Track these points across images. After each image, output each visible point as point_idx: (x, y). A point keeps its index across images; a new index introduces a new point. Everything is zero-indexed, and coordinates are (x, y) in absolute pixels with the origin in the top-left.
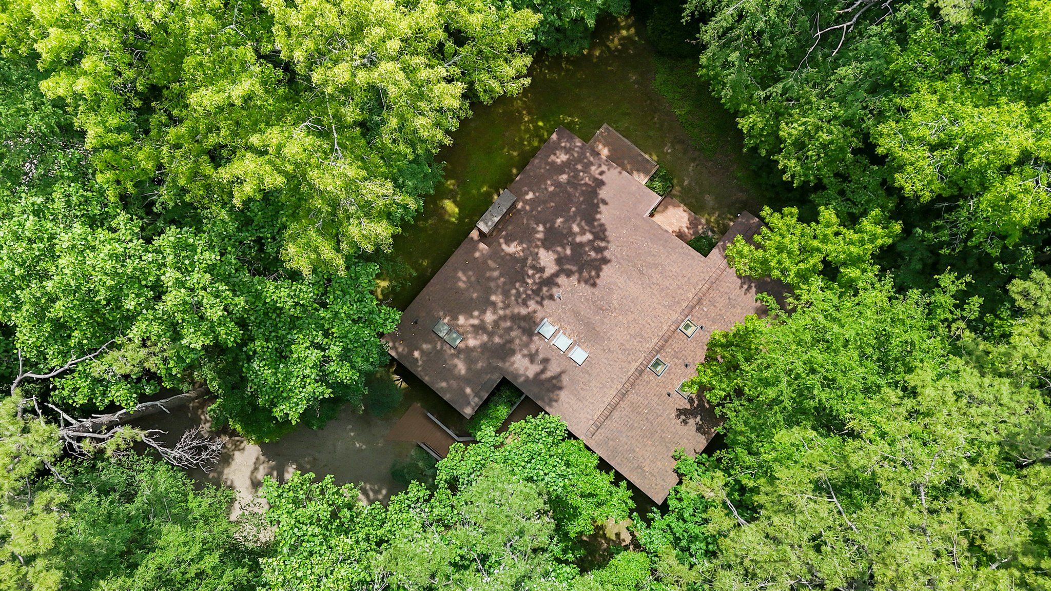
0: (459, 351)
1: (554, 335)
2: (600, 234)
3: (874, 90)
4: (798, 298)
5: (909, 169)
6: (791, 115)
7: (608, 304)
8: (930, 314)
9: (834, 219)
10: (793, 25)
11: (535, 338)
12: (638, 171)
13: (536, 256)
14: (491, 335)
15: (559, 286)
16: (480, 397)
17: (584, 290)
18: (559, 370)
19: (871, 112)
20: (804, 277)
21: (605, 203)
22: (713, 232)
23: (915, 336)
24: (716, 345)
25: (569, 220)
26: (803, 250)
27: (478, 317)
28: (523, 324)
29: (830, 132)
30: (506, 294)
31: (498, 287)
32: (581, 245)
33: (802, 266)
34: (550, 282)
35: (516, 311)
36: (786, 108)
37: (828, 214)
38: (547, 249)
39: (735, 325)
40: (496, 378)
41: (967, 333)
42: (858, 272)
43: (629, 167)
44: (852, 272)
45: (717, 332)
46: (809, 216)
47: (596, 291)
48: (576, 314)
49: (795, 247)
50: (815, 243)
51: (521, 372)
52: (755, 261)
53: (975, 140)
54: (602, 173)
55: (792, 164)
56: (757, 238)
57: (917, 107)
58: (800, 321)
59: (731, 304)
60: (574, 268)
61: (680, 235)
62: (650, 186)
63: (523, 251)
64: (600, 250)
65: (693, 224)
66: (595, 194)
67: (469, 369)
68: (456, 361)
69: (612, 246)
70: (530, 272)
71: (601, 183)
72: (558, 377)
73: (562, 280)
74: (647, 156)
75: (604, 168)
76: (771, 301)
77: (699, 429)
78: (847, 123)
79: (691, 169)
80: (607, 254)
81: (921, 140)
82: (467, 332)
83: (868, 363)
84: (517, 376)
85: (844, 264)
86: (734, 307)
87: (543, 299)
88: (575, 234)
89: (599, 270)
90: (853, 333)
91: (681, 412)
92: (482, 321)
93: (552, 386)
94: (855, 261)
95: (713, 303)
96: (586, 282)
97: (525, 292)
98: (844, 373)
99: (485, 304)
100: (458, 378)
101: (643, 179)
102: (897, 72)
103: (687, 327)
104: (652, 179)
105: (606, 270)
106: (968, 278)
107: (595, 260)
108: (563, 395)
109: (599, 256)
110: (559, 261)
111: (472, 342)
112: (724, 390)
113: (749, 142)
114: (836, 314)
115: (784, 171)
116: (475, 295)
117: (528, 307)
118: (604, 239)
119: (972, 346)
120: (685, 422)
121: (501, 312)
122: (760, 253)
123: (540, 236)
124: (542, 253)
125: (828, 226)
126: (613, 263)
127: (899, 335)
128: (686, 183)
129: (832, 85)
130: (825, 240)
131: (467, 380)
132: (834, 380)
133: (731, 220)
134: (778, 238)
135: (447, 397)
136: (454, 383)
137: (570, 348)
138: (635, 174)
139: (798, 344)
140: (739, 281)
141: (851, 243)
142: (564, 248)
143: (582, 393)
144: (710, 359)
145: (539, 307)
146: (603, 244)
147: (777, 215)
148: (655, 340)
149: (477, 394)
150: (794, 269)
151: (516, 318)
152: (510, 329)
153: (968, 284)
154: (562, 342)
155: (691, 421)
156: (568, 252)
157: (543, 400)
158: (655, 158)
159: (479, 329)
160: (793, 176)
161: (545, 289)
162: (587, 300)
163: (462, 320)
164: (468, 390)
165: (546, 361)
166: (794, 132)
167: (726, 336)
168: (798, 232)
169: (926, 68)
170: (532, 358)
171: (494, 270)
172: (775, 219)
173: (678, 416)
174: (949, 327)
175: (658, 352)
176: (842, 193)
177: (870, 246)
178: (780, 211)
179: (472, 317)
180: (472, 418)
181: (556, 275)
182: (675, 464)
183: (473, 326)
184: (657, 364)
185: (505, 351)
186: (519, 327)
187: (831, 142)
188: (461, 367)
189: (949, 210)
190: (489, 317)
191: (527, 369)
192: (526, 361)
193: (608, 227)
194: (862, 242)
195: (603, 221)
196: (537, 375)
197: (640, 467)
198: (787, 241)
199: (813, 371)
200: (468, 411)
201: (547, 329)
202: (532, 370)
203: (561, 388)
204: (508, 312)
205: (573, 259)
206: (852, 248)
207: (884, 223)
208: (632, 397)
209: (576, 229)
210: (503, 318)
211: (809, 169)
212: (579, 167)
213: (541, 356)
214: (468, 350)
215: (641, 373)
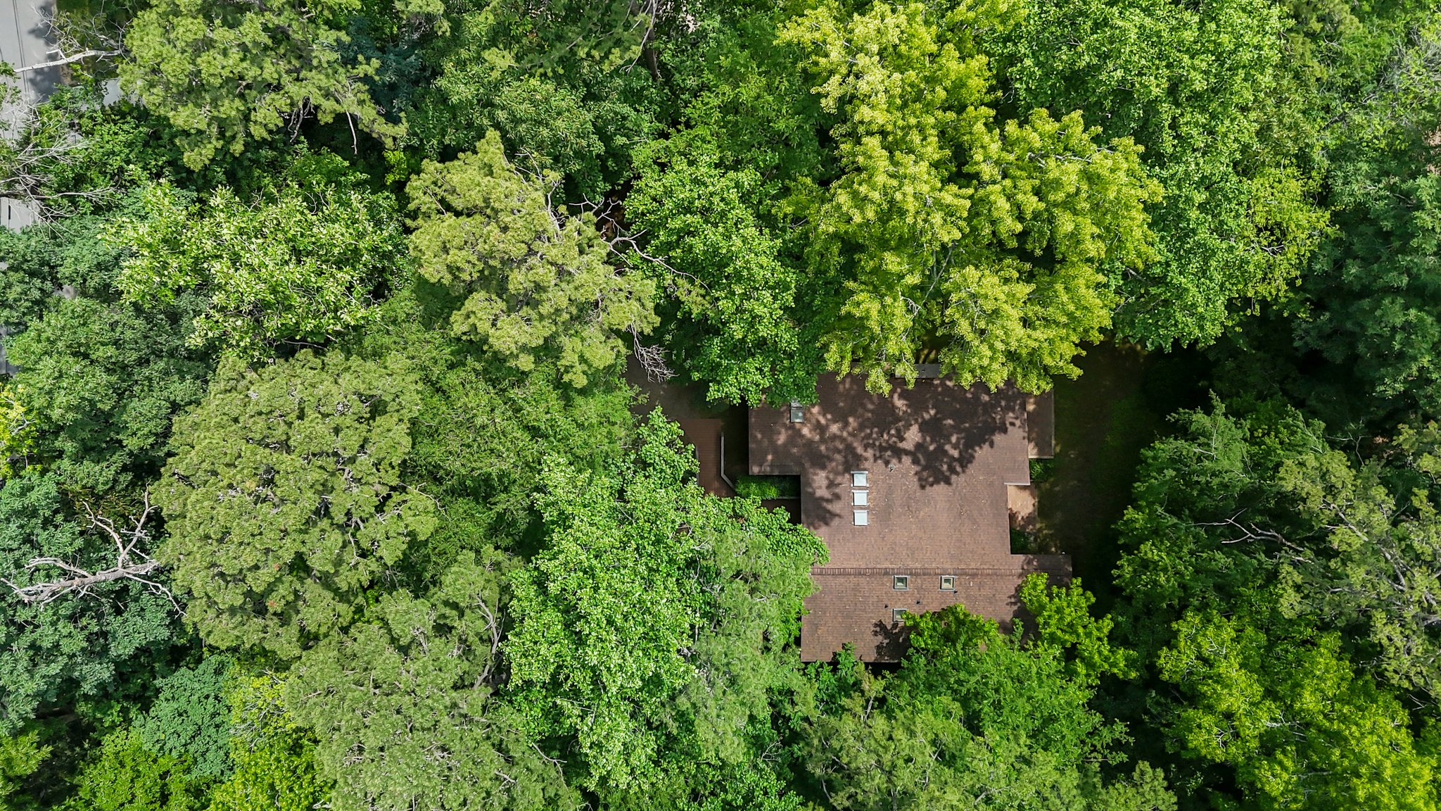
0: (792, 426)
1: (860, 488)
2: (965, 460)
3: (1219, 588)
4: (1036, 646)
5: (1175, 652)
6: (1162, 542)
7: (917, 509)
8: (1091, 734)
9: (1106, 631)
10: (1221, 500)
11: (847, 476)
12: (1037, 445)
13: (908, 426)
14: (823, 440)
15: (900, 461)
16: (772, 470)
17: (913, 482)
18: (838, 512)
19: (1204, 598)
20: (1053, 639)
21: (992, 445)
22: (1035, 540)
23: (1070, 736)
24: (953, 613)
25: (956, 429)
26: (1071, 625)
27: (827, 420)
28: (850, 457)
29: (1168, 580)
30: (862, 427)
31: (862, 416)
32: (945, 453)
33: (1059, 633)
34: (899, 453)
35: (855, 444)
36: (1165, 534)
37: (1107, 624)
38: (921, 430)
39: (978, 616)
40: (795, 470)
41: (1097, 765)
42: (1084, 672)
43: (1034, 435)
44: (1081, 669)
45: (962, 608)
46: (1096, 612)
47: (919, 493)
48: (890, 490)
49: (1069, 619)
50: (1081, 630)
51: (815, 485)
52: (1038, 601)
53: (1219, 679)
54: (1012, 424)
55: (1128, 571)
56: (1055, 589)
57: (1218, 627)
58: (1023, 659)
59: (991, 600)
60: (923, 462)
61: (1012, 517)
62: (1032, 463)
63: (905, 412)
64: (952, 470)
65: (1029, 520)
66: (993, 433)
67: (785, 445)
68: (783, 430)
69: (962, 478)
70: (893, 432)
71: (1005, 431)
72: (834, 515)
73: (907, 460)
74: (1053, 442)
75: (1018, 423)
76: (1020, 630)
77: (879, 648)
78: (1183, 587)
79: (1071, 483)
80: (954, 478)
81: (1199, 646)
82: (810, 421)
83: (1030, 721)
84: (809, 485)
85: (1083, 660)
86: (991, 603)
87: (880, 457)
88: (950, 442)
89: (937, 482)
90: (1041, 696)
91: (880, 625)
92: (827, 426)
93: (823, 516)
94: (1090, 664)
95: (980, 586)
96: (920, 479)
97: (875, 440)
98: (1012, 711)
99: (841, 418)
100: (773, 443)
101: (1032, 453)
102: (1241, 595)
103: (947, 581)
104: (1038, 460)
105: (941, 488)
106: (1132, 740)
107: (943, 473)
108: (824, 529)
109: (947, 474)
110: (919, 446)
111: (805, 431)
112: (926, 644)
113: (1120, 525)
114: (1044, 678)
115: (1118, 568)
116: (841, 404)
117: (865, 450)
118: (964, 467)
119: (1090, 773)
120: (876, 633)
121: (845, 434)
122: (1045, 600)
123: (926, 416)
124: (915, 428)
125: (1098, 629)
126: (950, 489)
127: (1063, 726)
128: (1057, 489)
129: (1204, 555)
130: (1089, 635)
131: (776, 450)
132: (1002, 707)
133: (1056, 546)
134: (1065, 604)
135: (752, 446)
136: (766, 443)
137: (861, 508)
138: (1032, 445)
139: (1007, 669)
140: (1013, 592)
141: (1100, 653)
142: (932, 442)
143: (836, 543)
144: (938, 616)
145: (872, 460)
146: (959, 469)
147: (1080, 590)
148: (919, 566)
149: (771, 466)
150: (1053, 629)
151: (850, 449)
152: (839, 452)
153: (1127, 742)
154: (861, 498)
155: (880, 638)
156: (932, 448)
157: (808, 517)
158: (1058, 449)
159: (820, 428)
160: (1119, 576)
161: (889, 453)
162: (906, 491)
163: (815, 410)
164: (770, 457)
165: (837, 497)
166: (1150, 555)
167: (966, 615)
168: (1079, 614)
169: (1257, 612)
170: (831, 485)
171: (873, 403)
172: (1076, 592)
173: (876, 625)
174: (1092, 752)
175: (911, 574)
176: (1136, 619)
177: (1106, 666)
178: (1085, 590)
179: (824, 415)
180: (753, 476)
181: (907, 452)
182: (839, 650)
183: (818, 421)
184: (901, 580)
185: (820, 461)
186: (845, 457)
187: (1161, 586)
188: (782, 439)
189: (1175, 700)
190: (834, 428)
191: (820, 487)
192: (825, 483)
193: (976, 463)
194: (1106, 659)
195: (976, 455)
196: (822, 499)
197: (817, 626)
198: (1067, 611)
199: (997, 691)
200: (755, 470)
201: (860, 479)
202: (822, 492)
203: (827, 524)
204: (850, 439)
205: (928, 455)
206: (1096, 657)
207: (1131, 663)
208: (862, 580)
209: (954, 439)
210: (843, 440)
211: (1133, 583)
212: (1003, 403)
213: (837, 490)
214: (798, 433)
215: (886, 573)
